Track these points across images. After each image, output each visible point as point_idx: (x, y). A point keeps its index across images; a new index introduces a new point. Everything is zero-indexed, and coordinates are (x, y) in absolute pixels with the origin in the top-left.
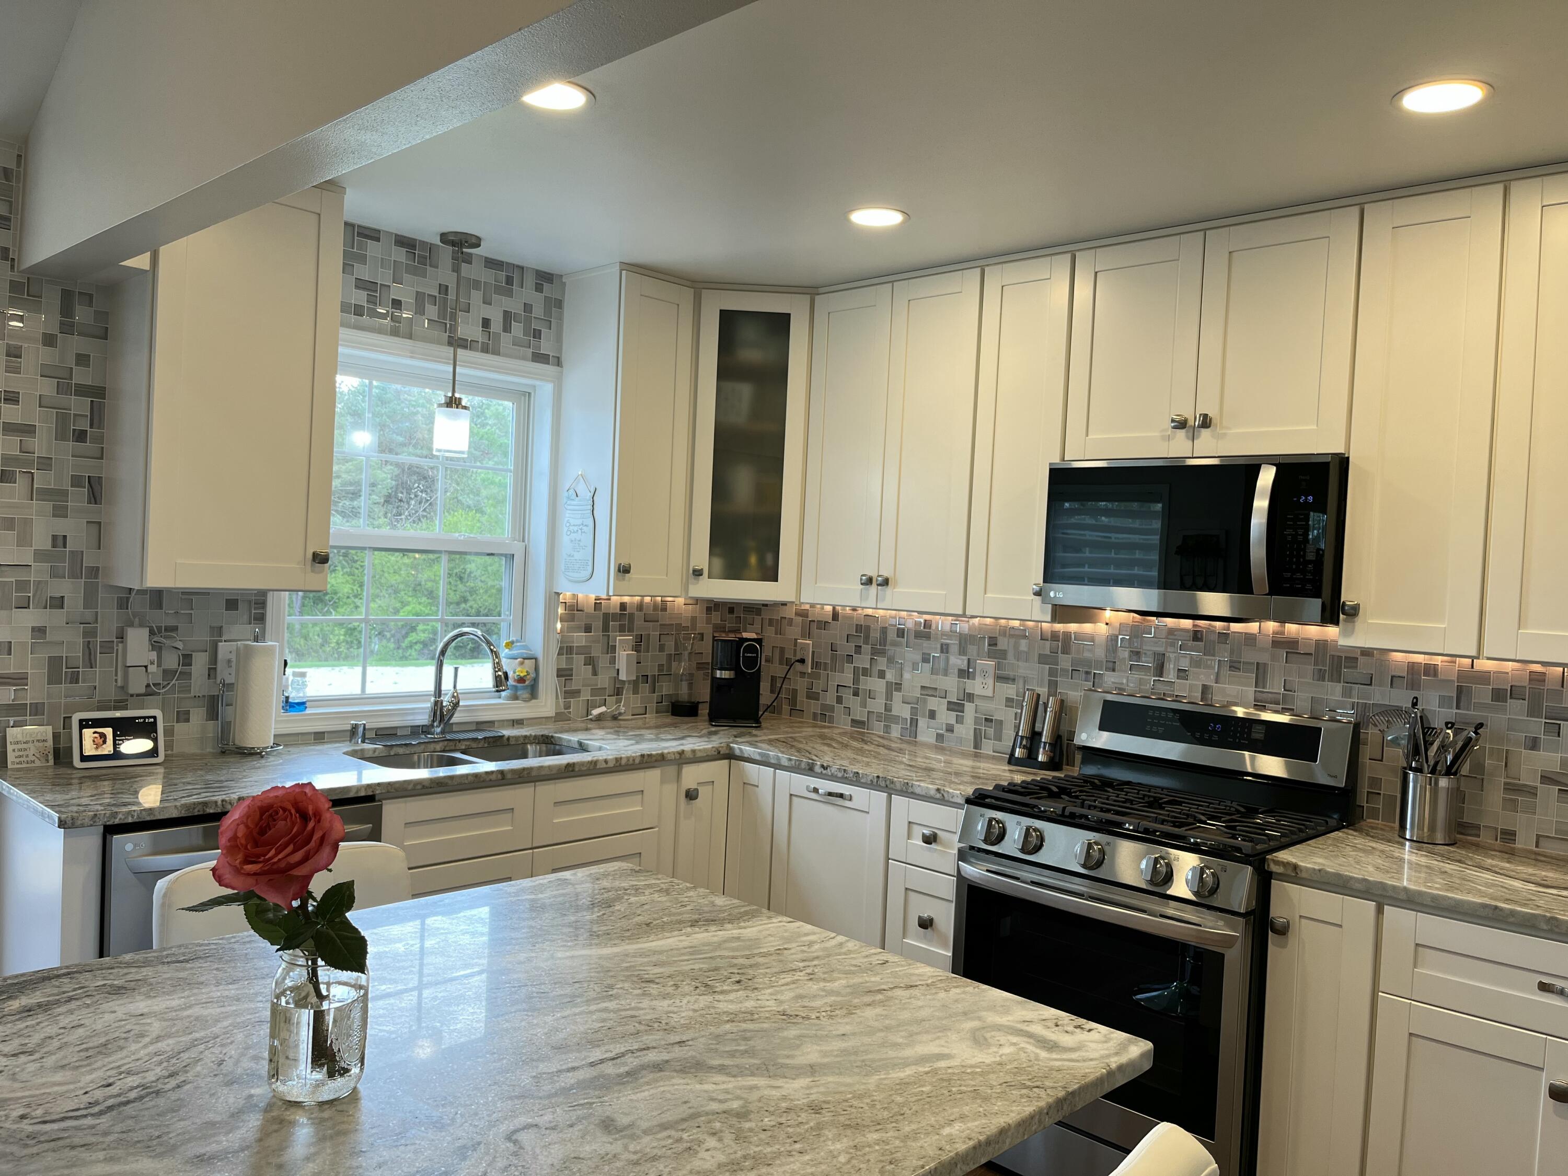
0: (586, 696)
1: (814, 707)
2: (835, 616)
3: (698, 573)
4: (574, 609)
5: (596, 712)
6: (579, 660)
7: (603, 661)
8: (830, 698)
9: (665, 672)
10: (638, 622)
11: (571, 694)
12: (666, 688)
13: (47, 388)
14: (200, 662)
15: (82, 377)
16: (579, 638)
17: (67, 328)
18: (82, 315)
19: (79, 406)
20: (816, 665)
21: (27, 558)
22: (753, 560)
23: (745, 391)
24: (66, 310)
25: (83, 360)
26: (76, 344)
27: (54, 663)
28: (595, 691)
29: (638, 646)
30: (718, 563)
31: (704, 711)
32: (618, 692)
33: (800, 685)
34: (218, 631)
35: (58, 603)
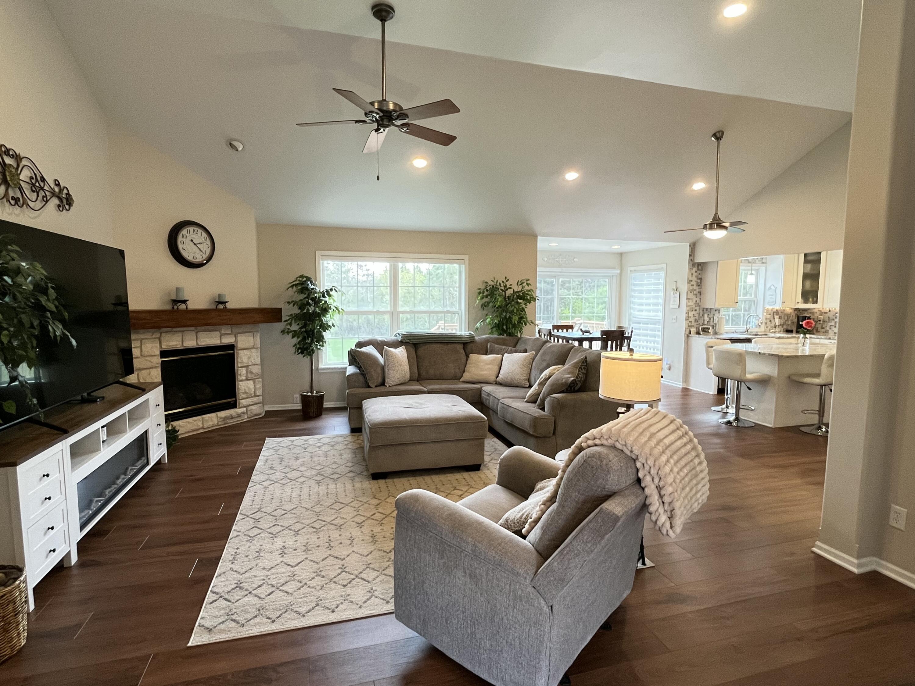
0: (769, 328)
1: (823, 330)
2: (830, 311)
3: (798, 303)
4: (768, 310)
5: (772, 331)
6: (769, 320)
7: (773, 321)
8: (828, 328)
9: (784, 323)
10: (780, 313)
11: (767, 327)
12: (785, 327)
13: (695, 279)
14: (712, 319)
15: (700, 277)
16: (769, 316)
17: (698, 270)
18: (700, 267)
19: (699, 281)
20: (824, 321)
21: (692, 304)
22: (811, 299)
23: (809, 266)
24: (698, 267)
25: (700, 274)
26: (699, 272)
27: (695, 319)
28: (771, 327)
29: (780, 317)
30: (802, 300)
31: (794, 331)
32: (775, 327)
33: (819, 326)
34: (714, 315)
35: (696, 310)
